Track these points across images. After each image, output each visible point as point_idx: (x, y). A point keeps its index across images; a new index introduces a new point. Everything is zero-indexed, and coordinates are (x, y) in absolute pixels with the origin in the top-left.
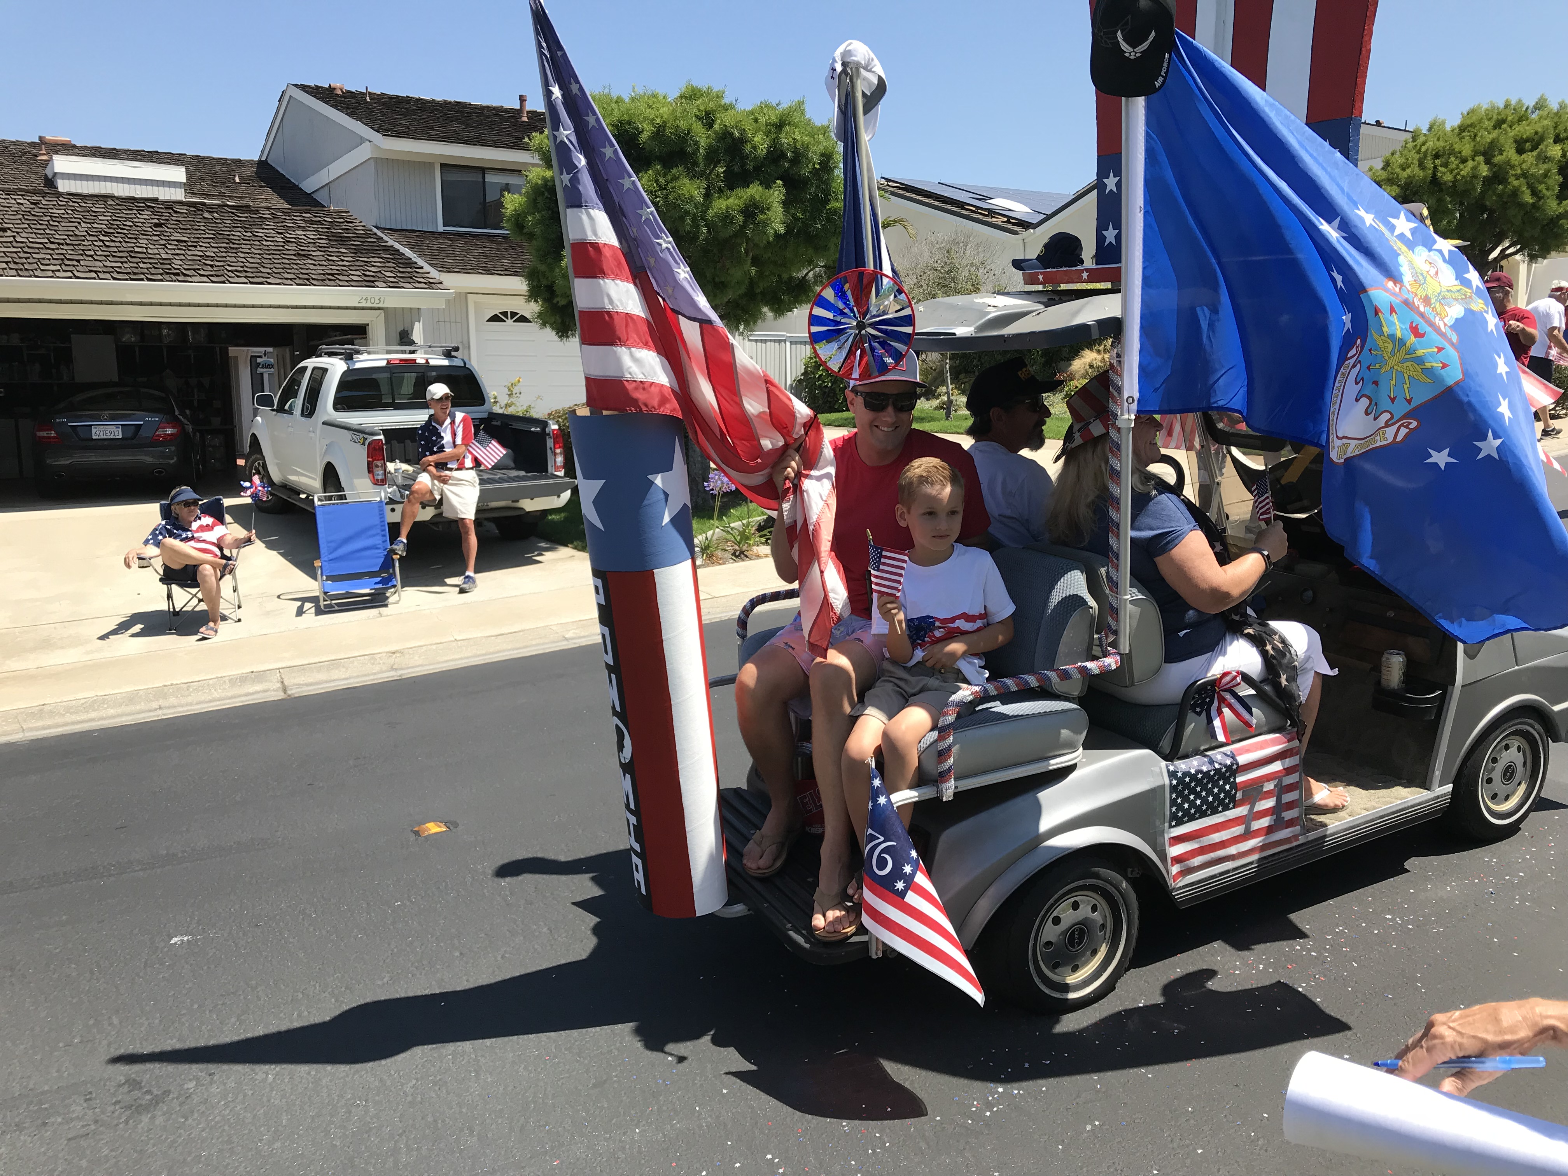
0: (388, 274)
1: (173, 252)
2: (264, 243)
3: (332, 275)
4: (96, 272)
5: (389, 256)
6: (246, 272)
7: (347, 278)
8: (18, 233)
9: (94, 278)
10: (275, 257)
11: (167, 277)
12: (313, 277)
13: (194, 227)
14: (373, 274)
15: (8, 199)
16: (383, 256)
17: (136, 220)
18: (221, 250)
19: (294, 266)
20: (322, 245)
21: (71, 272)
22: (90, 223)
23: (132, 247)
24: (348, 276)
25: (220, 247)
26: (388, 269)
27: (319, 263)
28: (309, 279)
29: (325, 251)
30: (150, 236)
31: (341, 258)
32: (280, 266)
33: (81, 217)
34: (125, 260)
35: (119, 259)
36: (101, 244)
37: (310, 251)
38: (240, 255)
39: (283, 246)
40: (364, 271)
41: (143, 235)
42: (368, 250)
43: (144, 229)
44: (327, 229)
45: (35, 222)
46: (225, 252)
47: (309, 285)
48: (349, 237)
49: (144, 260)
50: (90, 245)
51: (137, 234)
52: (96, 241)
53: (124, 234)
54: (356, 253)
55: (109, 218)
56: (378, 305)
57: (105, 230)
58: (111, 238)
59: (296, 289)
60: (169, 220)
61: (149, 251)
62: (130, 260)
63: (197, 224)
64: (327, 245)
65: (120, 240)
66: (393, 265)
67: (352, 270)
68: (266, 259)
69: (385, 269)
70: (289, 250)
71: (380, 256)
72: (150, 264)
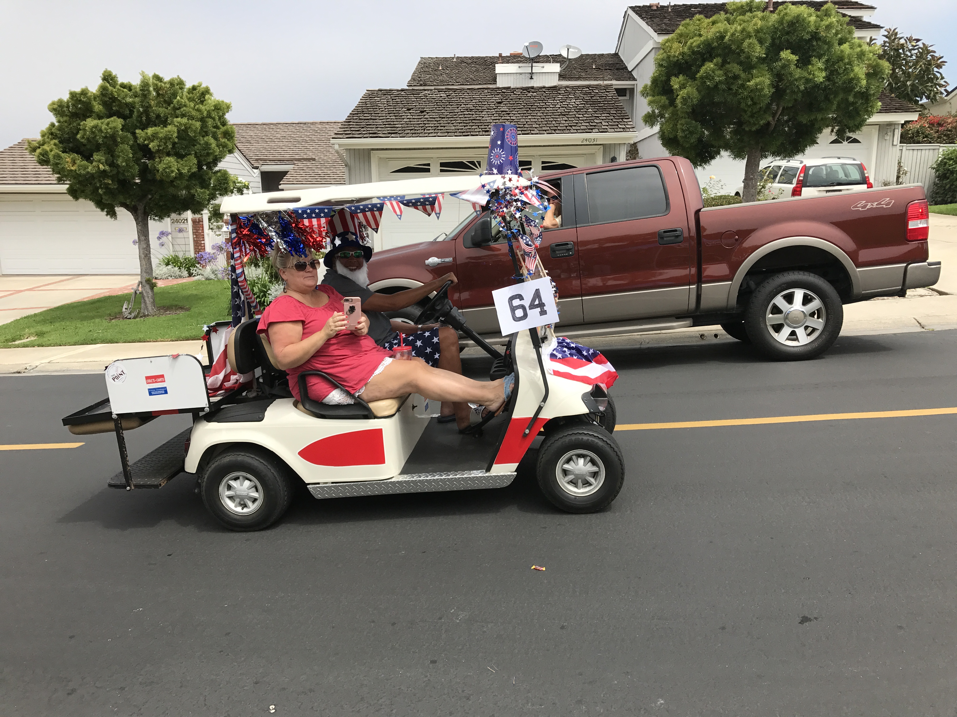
0: (604, 124)
1: (496, 118)
2: (547, 109)
3: (571, 126)
4: (448, 132)
5: (615, 112)
6: (525, 127)
7: (579, 128)
8: (428, 113)
9: (446, 136)
10: (547, 117)
11: (481, 133)
12: (559, 128)
13: (517, 102)
14: (596, 124)
15: (437, 94)
16: (611, 112)
17: (490, 101)
18: (521, 115)
19: (554, 122)
20: (580, 108)
21: (437, 133)
22: (466, 105)
23: (476, 117)
24: (580, 126)
25: (522, 113)
26: (607, 120)
27: (570, 119)
28: (556, 130)
29: (579, 112)
30: (491, 109)
31: (584, 115)
32: (546, 123)
33: (464, 101)
34: (468, 124)
35: (465, 125)
36: (463, 116)
37: (570, 112)
38: (529, 117)
39: (557, 110)
40: (592, 122)
41: (487, 109)
42: (605, 109)
43: (490, 106)
44: (591, 97)
45: (440, 106)
46: (522, 116)
47: (554, 134)
48: (600, 101)
49: (477, 124)
50: (457, 117)
51: (484, 109)
52: (462, 115)
53: (478, 109)
54: (596, 111)
55: (478, 101)
56: (595, 143)
57: (470, 108)
58: (470, 113)
59: (546, 136)
60: (507, 99)
61: (483, 119)
62: (470, 124)
63: (520, 100)
64: (583, 108)
65: (474, 113)
66: (612, 118)
67: (585, 123)
68: (542, 119)
69: (605, 121)
70: (558, 112)
71: (609, 112)
72: (478, 126)
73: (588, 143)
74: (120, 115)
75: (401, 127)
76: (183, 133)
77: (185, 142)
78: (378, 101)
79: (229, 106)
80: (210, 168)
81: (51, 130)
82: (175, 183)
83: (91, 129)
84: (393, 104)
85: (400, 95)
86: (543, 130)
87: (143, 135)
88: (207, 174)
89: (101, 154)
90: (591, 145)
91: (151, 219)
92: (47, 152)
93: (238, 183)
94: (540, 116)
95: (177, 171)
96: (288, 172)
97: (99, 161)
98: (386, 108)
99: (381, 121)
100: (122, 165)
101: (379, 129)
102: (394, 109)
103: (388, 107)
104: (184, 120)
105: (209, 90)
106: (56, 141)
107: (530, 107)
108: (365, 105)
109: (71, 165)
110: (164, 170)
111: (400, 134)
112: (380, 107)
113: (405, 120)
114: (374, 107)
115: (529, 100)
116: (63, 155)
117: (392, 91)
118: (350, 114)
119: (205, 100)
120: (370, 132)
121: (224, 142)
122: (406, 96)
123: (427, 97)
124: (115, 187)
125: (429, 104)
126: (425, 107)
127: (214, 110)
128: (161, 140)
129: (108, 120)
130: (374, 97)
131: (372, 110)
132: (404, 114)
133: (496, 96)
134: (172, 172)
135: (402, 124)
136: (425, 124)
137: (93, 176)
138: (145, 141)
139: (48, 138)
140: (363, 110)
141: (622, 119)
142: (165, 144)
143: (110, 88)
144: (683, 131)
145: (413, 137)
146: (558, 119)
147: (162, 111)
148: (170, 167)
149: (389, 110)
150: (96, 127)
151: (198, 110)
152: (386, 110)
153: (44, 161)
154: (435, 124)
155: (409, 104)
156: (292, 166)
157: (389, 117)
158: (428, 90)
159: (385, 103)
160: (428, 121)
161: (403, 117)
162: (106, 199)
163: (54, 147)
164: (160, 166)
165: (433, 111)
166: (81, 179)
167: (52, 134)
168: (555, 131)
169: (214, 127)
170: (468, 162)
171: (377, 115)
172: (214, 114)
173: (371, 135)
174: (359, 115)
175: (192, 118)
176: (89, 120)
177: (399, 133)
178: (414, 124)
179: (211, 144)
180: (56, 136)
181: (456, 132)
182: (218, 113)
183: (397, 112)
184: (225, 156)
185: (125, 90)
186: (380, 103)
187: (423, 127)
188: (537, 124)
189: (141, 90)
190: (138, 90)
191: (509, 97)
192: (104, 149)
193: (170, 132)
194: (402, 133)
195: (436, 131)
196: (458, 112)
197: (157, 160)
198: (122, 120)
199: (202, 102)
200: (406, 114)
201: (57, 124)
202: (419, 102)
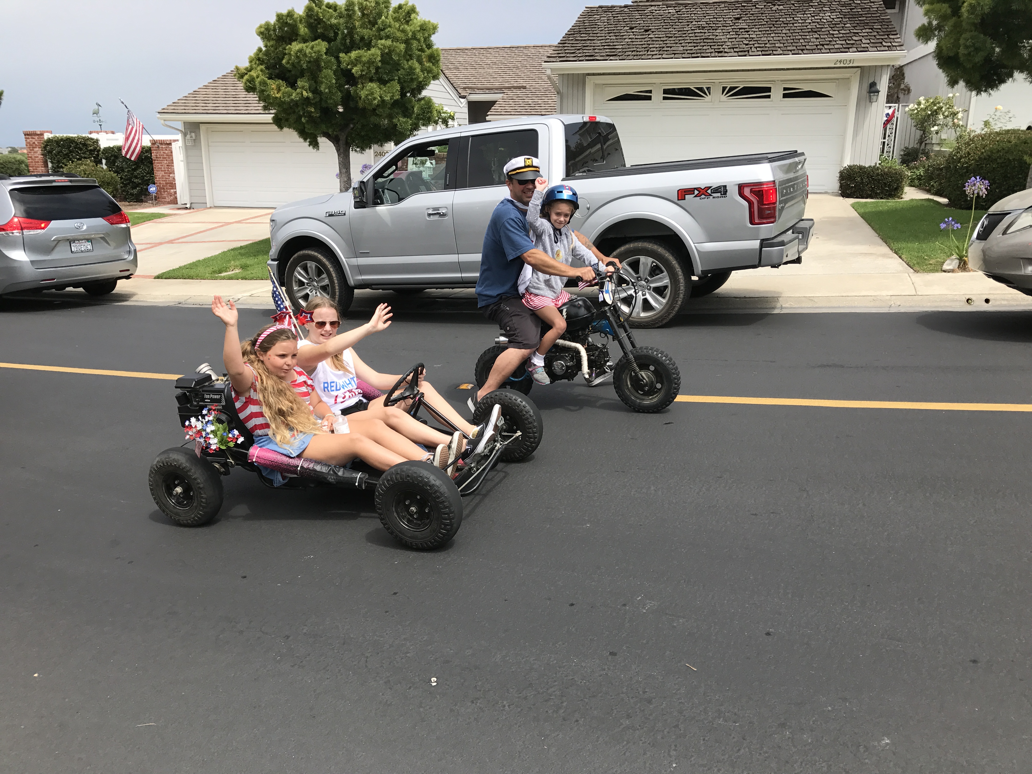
0: (864, 41)
1: (732, 37)
2: (795, 25)
3: (823, 45)
4: (675, 54)
6: (766, 47)
7: (832, 47)
8: (653, 32)
9: (672, 58)
10: (794, 34)
11: (713, 55)
12: (807, 47)
13: (759, 18)
14: (854, 42)
15: (666, 10)
16: (875, 27)
17: (727, 17)
18: (763, 32)
19: (801, 41)
20: (836, 23)
21: (662, 55)
22: (698, 22)
23: (709, 36)
24: (834, 45)
25: (764, 31)
26: (869, 37)
27: (822, 36)
28: (804, 50)
29: (833, 27)
30: (727, 27)
31: (841, 32)
32: (792, 41)
33: (696, 18)
34: (698, 44)
35: (695, 45)
36: (693, 35)
37: (823, 28)
38: (772, 35)
39: (806, 26)
40: (849, 40)
41: (723, 26)
42: (867, 23)
43: (727, 22)
44: (850, 9)
45: (668, 24)
46: (764, 34)
47: (801, 54)
48: (862, 14)
49: (709, 44)
50: (686, 36)
51: (719, 27)
52: (692, 33)
53: (712, 27)
54: (856, 26)
55: (712, 17)
56: (851, 65)
57: (702, 25)
58: (702, 31)
59: (791, 57)
60: (747, 14)
61: (717, 38)
62: (702, 44)
63: (763, 15)
64: (839, 22)
65: (706, 31)
66: (876, 34)
67: (840, 40)
68: (787, 36)
69: (866, 38)
70: (808, 28)
71: (872, 27)
72: (711, 46)
73: (842, 65)
74: (324, 38)
75: (622, 48)
76: (386, 56)
77: (388, 67)
78: (598, 20)
79: (436, 27)
80: (413, 95)
81: (258, 55)
82: (377, 111)
83: (296, 54)
84: (614, 22)
85: (623, 12)
86: (788, 50)
87: (347, 59)
88: (411, 101)
89: (305, 80)
90: (846, 67)
91: (352, 150)
92: (254, 78)
93: (444, 113)
94: (785, 34)
95: (379, 98)
96: (497, 101)
97: (303, 88)
98: (606, 26)
99: (599, 42)
100: (325, 91)
101: (596, 51)
102: (615, 28)
103: (608, 26)
104: (389, 42)
105: (415, 8)
106: (263, 67)
107: (774, 23)
108: (582, 24)
109: (276, 92)
110: (366, 97)
111: (620, 56)
112: (599, 26)
113: (626, 40)
114: (592, 26)
115: (774, 15)
116: (269, 81)
117: (615, 7)
118: (566, 34)
119: (411, 20)
120: (587, 54)
121: (429, 67)
122: (629, 13)
123: (654, 14)
124: (318, 115)
125: (655, 22)
126: (650, 25)
127: (419, 31)
128: (364, 64)
129: (313, 43)
130: (594, 15)
131: (590, 29)
132: (626, 34)
133: (734, 11)
134: (375, 99)
135: (623, 45)
136: (649, 44)
137: (297, 104)
138: (348, 65)
139: (256, 63)
140: (581, 30)
141: (888, 35)
142: (368, 68)
143: (316, 9)
144: (967, 47)
145: (634, 59)
146: (807, 37)
147: (366, 32)
148: (372, 94)
149: (610, 29)
150: (300, 51)
151: (403, 31)
152: (606, 29)
153: (250, 89)
154: (660, 44)
155: (632, 23)
156: (500, 96)
157: (609, 37)
158: (655, 6)
159: (606, 21)
160: (652, 41)
161: (624, 37)
162: (309, 129)
163: (261, 73)
164: (362, 92)
165: (659, 30)
166: (285, 106)
167: (259, 59)
168: (802, 51)
169: (419, 50)
170: (695, 88)
171: (595, 35)
172: (419, 36)
173: (587, 58)
174: (575, 35)
175: (395, 39)
176: (294, 44)
177: (618, 56)
178: (636, 45)
179: (415, 69)
180: (263, 61)
181: (685, 53)
182: (423, 34)
183: (618, 31)
184: (429, 83)
185: (331, 10)
186: (599, 21)
187: (647, 47)
188: (781, 43)
189: (346, 10)
190: (343, 9)
191: (749, 12)
192: (307, 74)
193: (373, 55)
194: (622, 55)
195: (661, 52)
196: (688, 31)
197: (359, 86)
198: (326, 43)
199: (407, 22)
200: (628, 34)
201: (264, 49)
202: (644, 19)
